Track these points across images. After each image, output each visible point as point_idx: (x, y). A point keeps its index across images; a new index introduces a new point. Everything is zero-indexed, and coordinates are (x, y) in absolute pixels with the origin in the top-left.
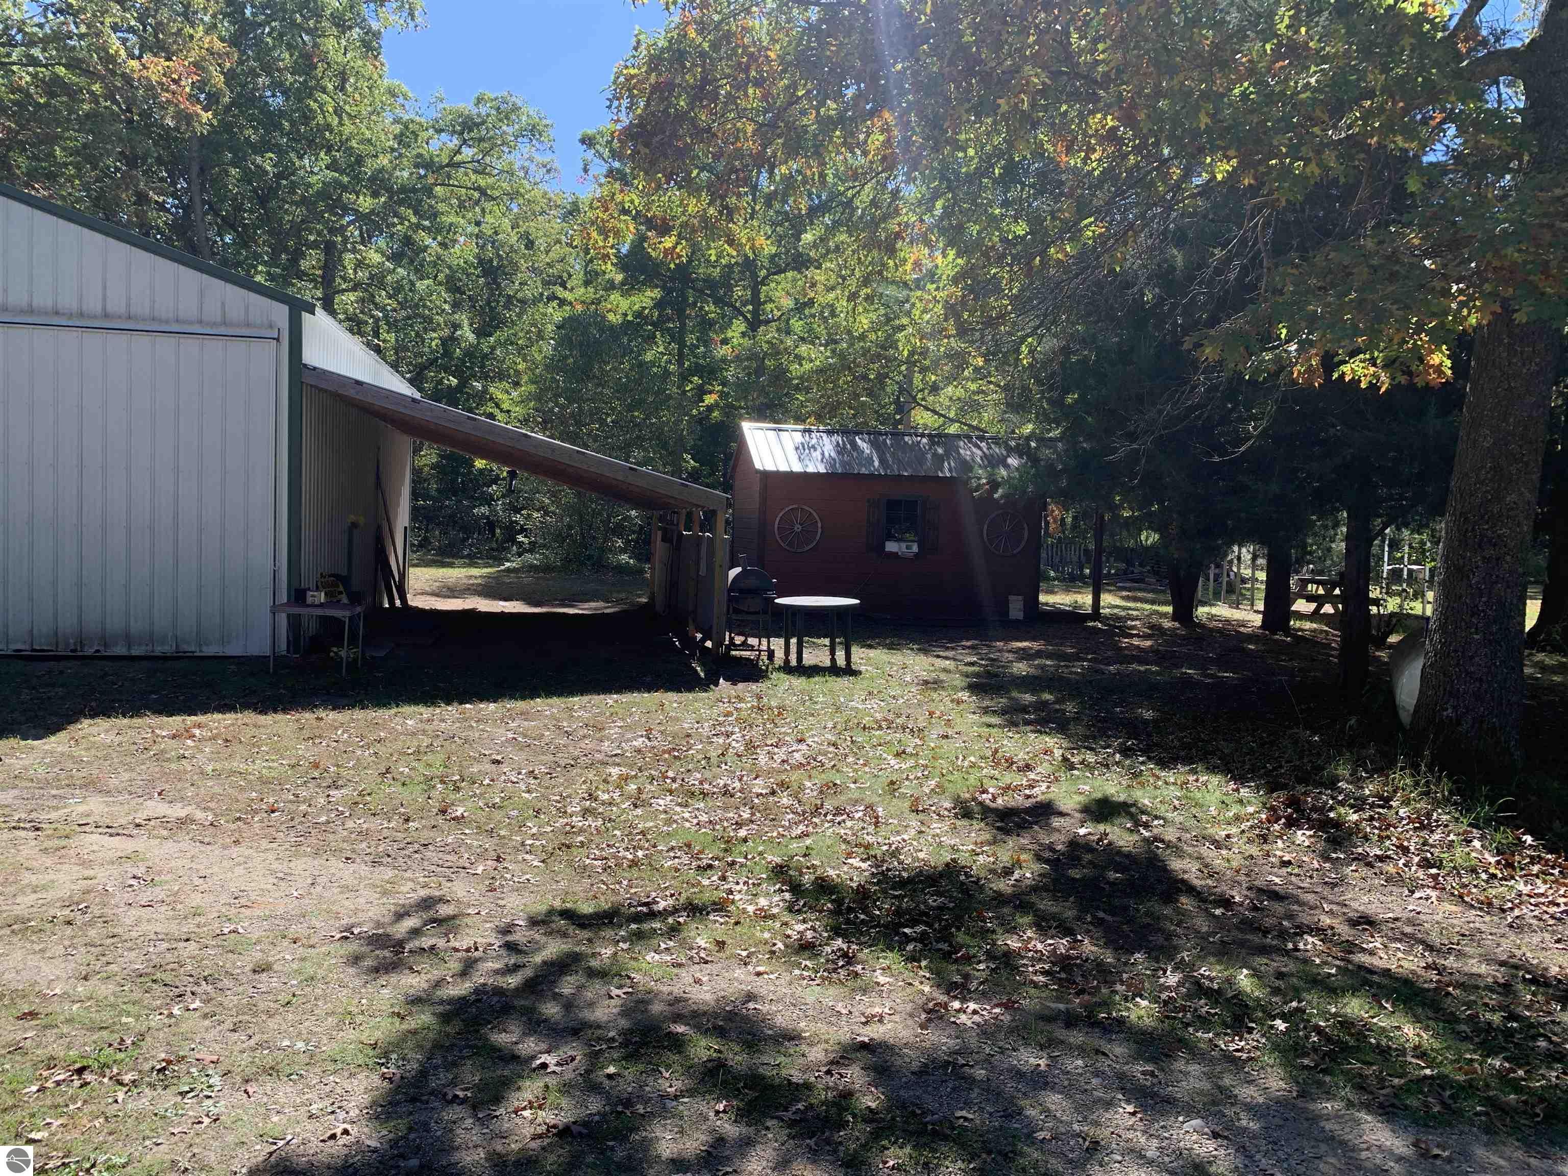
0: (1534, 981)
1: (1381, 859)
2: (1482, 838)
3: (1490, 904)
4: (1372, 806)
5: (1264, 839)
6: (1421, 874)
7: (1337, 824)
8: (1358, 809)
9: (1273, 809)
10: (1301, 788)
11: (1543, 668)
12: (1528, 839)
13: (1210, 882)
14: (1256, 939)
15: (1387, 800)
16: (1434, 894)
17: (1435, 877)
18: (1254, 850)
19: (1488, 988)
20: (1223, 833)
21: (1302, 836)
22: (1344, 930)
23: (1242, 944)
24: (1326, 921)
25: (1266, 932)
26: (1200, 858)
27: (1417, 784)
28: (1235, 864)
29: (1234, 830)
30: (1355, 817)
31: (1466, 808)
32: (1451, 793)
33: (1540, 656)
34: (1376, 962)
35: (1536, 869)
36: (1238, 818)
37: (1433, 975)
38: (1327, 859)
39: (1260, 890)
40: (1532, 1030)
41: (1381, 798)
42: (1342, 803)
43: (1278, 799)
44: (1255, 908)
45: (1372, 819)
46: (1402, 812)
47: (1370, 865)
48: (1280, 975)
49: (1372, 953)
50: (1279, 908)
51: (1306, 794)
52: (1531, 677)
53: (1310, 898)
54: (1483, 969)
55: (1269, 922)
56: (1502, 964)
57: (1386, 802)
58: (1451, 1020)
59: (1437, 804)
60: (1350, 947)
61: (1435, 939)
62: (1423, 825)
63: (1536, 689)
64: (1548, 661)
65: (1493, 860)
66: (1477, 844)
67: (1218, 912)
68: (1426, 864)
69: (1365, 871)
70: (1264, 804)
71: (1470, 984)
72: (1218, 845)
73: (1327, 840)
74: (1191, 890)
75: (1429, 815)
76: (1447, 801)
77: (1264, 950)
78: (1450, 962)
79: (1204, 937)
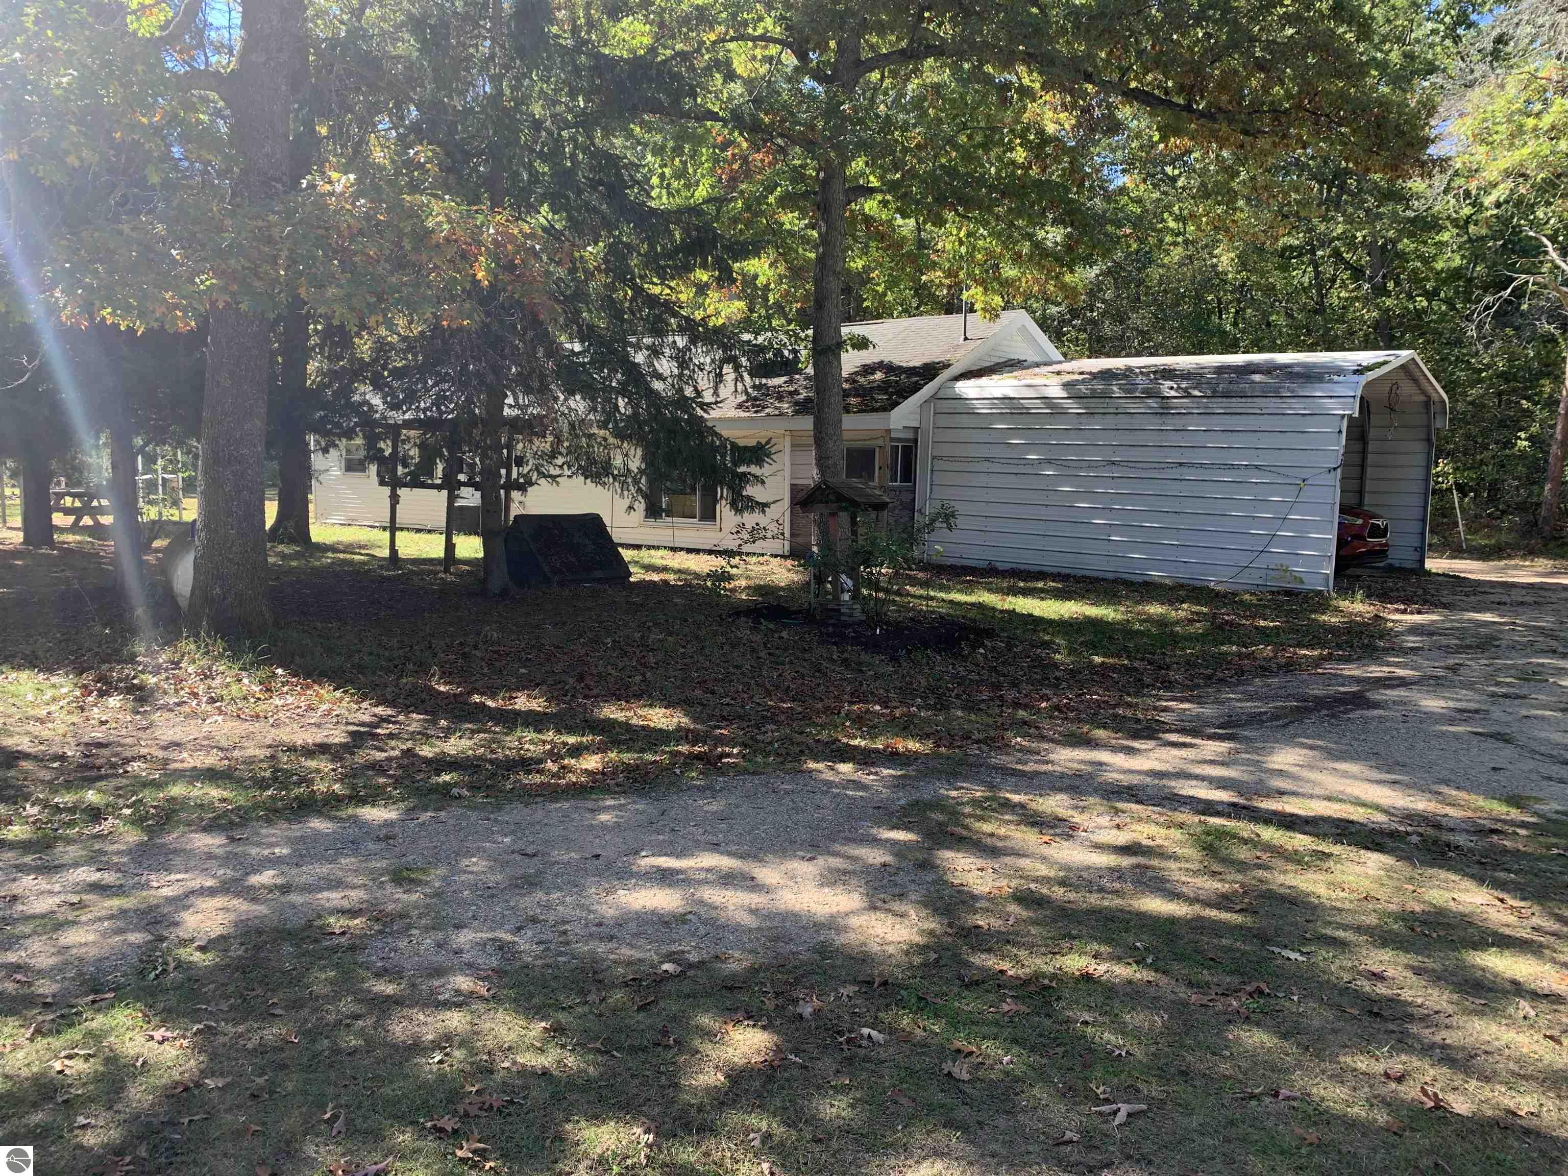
0: (289, 750)
1: (178, 704)
2: (249, 676)
3: (258, 716)
4: (166, 670)
5: (82, 709)
6: (209, 708)
7: (141, 688)
8: (155, 673)
9: (85, 687)
10: (105, 667)
11: (284, 556)
12: (280, 671)
13: (42, 748)
14: (94, 773)
15: (178, 663)
16: (220, 718)
17: (219, 708)
18: (75, 719)
19: (261, 761)
20: (44, 712)
21: (114, 701)
22: (161, 754)
23: (84, 779)
24: (144, 751)
25: (99, 768)
26: (28, 733)
27: (199, 648)
28: (61, 731)
29: (53, 708)
30: (155, 680)
31: (235, 657)
32: (225, 650)
33: (281, 548)
34: (185, 765)
35: (285, 689)
36: (54, 700)
37: (226, 762)
38: (138, 713)
39: (87, 744)
40: (288, 774)
41: (173, 663)
42: (143, 672)
43: (88, 678)
44: (87, 756)
45: (168, 678)
46: (190, 670)
47: (171, 710)
48: (118, 788)
49: (182, 761)
50: (105, 752)
51: (111, 670)
52: (274, 565)
53: (129, 741)
54: (257, 752)
55: (99, 762)
56: (269, 746)
57: (176, 664)
58: (239, 781)
59: (215, 659)
60: (166, 761)
61: (224, 743)
62: (206, 676)
63: (279, 573)
64: (287, 551)
65: (257, 689)
66: (246, 681)
67: (55, 765)
68: (212, 701)
69: (167, 715)
70: (76, 685)
71: (250, 761)
72: (42, 722)
73: (135, 700)
74: (27, 756)
75: (210, 669)
76: (221, 656)
77: (101, 778)
78: (236, 753)
79: (50, 782)
